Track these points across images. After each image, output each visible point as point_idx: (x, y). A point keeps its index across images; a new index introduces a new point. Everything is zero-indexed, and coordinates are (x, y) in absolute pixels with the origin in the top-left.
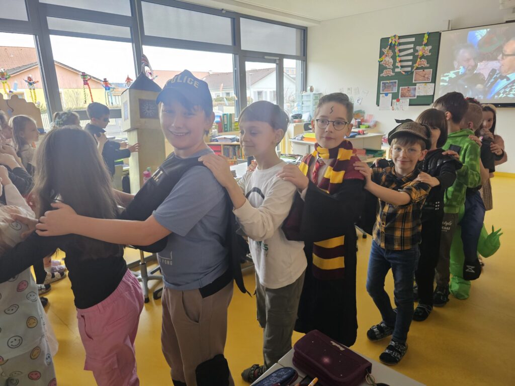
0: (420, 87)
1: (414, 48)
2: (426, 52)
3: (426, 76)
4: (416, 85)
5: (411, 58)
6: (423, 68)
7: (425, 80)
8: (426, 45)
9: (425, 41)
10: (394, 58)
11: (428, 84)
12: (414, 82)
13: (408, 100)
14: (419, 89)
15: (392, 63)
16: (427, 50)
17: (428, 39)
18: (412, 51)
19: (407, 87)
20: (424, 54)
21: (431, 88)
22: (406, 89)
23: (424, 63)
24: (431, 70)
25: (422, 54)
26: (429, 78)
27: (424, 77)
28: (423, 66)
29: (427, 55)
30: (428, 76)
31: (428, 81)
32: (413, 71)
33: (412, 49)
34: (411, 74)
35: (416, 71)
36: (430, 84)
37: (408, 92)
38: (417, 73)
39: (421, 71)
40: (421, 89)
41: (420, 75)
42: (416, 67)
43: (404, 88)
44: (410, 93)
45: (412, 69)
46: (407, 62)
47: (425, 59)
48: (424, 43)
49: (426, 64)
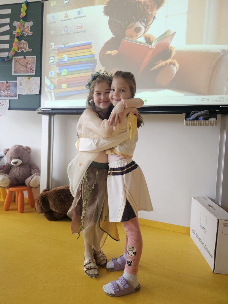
0: (22, 82)
1: (11, 24)
2: (26, 30)
3: (29, 66)
4: (16, 80)
5: (7, 38)
6: (25, 54)
7: (28, 72)
8: (25, 19)
9: (23, 14)
11: (32, 78)
12: (13, 74)
13: (8, 101)
14: (21, 84)
16: (28, 27)
17: (26, 11)
18: (7, 28)
19: (5, 82)
20: (24, 34)
21: (35, 84)
22: (5, 84)
23: (25, 46)
24: (34, 58)
25: (22, 33)
26: (33, 69)
27: (26, 67)
28: (24, 50)
29: (27, 35)
30: (31, 66)
31: (31, 73)
32: (12, 58)
33: (8, 26)
34: (8, 61)
35: (16, 58)
36: (34, 77)
37: (7, 89)
38: (16, 61)
39: (22, 58)
40: (23, 84)
41: (21, 64)
42: (14, 52)
43: (2, 83)
44: (9, 91)
45: (9, 54)
46: (4, 44)
47: (25, 41)
48: (21, 16)
49: (27, 48)
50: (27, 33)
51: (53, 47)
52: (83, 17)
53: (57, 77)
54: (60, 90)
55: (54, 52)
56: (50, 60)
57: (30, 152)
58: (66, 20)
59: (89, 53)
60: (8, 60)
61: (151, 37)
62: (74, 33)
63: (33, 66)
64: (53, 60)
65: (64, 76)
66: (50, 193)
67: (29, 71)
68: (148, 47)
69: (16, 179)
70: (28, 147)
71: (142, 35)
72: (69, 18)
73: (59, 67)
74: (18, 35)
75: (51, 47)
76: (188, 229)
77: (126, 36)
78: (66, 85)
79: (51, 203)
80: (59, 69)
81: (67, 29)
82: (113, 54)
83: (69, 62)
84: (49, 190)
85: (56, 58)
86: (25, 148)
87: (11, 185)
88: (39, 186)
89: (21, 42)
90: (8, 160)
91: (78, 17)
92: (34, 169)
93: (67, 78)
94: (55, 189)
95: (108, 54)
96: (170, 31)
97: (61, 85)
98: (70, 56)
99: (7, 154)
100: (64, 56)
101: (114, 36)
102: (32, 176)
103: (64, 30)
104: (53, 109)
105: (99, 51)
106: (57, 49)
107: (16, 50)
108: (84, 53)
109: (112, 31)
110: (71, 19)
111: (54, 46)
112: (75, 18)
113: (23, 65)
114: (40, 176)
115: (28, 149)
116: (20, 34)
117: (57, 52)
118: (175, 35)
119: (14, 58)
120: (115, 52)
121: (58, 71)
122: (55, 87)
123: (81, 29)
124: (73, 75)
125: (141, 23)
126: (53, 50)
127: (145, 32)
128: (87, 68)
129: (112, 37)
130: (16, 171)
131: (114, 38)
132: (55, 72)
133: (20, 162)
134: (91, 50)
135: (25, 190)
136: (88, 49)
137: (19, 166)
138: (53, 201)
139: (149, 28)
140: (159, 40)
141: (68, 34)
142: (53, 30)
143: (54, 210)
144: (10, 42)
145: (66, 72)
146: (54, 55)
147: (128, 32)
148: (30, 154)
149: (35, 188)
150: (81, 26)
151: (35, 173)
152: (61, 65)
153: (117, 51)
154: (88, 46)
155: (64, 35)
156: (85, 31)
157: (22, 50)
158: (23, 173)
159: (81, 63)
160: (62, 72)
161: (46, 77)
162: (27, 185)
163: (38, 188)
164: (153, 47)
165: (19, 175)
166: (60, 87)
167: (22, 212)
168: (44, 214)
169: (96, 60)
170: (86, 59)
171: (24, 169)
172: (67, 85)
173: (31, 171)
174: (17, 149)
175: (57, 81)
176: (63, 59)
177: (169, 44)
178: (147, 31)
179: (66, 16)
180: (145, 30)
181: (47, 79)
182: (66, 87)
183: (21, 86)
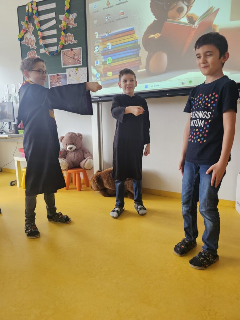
0: (71, 73)
1: (56, 18)
2: (71, 22)
3: (76, 57)
4: (66, 72)
5: (54, 32)
6: (71, 46)
7: (75, 63)
8: (69, 11)
9: (67, 6)
10: (35, 33)
11: (79, 69)
12: (63, 67)
14: (70, 75)
15: (35, 41)
16: (72, 19)
17: (70, 3)
18: (54, 22)
19: (56, 74)
20: (69, 26)
21: (83, 74)
22: (56, 77)
23: (71, 39)
24: (80, 49)
25: (67, 26)
26: (80, 60)
27: (74, 58)
28: (70, 42)
29: (72, 27)
30: (77, 57)
31: (78, 64)
32: (60, 52)
33: (55, 20)
34: (57, 55)
35: (64, 51)
36: (81, 68)
37: (59, 81)
38: (64, 54)
39: (69, 51)
40: (72, 76)
41: (69, 56)
42: (62, 45)
43: (53, 76)
44: (61, 83)
45: (57, 48)
46: (52, 39)
47: (71, 33)
48: (66, 9)
49: (73, 40)
50: (72, 25)
51: (97, 37)
52: (125, 2)
53: (102, 66)
54: (107, 78)
55: (98, 41)
56: (95, 50)
57: (81, 139)
58: (108, 7)
59: (132, 39)
60: (57, 53)
61: (194, 17)
62: (117, 20)
63: (80, 57)
64: (98, 50)
65: (109, 64)
66: (103, 174)
67: (77, 62)
68: (191, 27)
69: (72, 162)
70: (80, 134)
71: (185, 15)
72: (111, 5)
73: (103, 55)
74: (64, 29)
75: (96, 37)
76: (234, 203)
77: (168, 18)
78: (111, 73)
79: (105, 182)
80: (104, 58)
81: (109, 17)
82: (156, 37)
83: (113, 50)
84: (102, 171)
85: (101, 47)
86: (78, 135)
87: (69, 168)
88: (93, 167)
89: (67, 35)
90: (64, 147)
91: (120, 4)
92: (87, 153)
93: (112, 66)
94: (107, 169)
95: (151, 38)
96: (213, 8)
97: (107, 73)
98: (114, 44)
99: (63, 141)
100: (108, 44)
101: (156, 19)
102: (85, 160)
103: (107, 19)
104: (100, 97)
105: (142, 36)
106: (101, 38)
107: (64, 43)
108: (127, 39)
109: (154, 14)
110: (113, 6)
111: (98, 35)
112: (117, 5)
113: (70, 57)
114: (93, 159)
115: (80, 136)
116: (66, 27)
117: (101, 41)
118: (218, 11)
119: (62, 51)
120: (158, 35)
121: (103, 60)
122: (101, 76)
123: (123, 15)
124: (117, 63)
125: (184, 3)
126: (97, 39)
127: (187, 12)
128: (130, 54)
129: (155, 20)
130: (71, 155)
131: (156, 21)
132: (100, 61)
133: (74, 147)
134: (134, 35)
135: (81, 171)
136: (131, 35)
137: (74, 151)
138: (107, 180)
139: (191, 7)
140: (202, 19)
141: (111, 22)
142: (96, 19)
143: (108, 187)
144: (58, 36)
145: (111, 60)
146: (98, 44)
147: (171, 13)
148: (82, 140)
149: (89, 170)
150: (123, 12)
151: (88, 157)
152: (106, 53)
153: (160, 33)
154: (131, 32)
155: (107, 23)
156: (127, 17)
157: (69, 42)
158: (78, 157)
159: (125, 49)
160: (107, 61)
161: (92, 67)
162: (83, 168)
163: (91, 170)
164: (196, 26)
165: (75, 159)
166: (105, 75)
167: (80, 190)
168: (99, 192)
169: (139, 45)
170: (130, 45)
171: (78, 153)
172: (113, 72)
173: (84, 155)
174: (70, 136)
175: (103, 69)
176: (108, 47)
177: (213, 22)
178: (189, 10)
179: (108, 3)
180: (188, 9)
181: (93, 68)
182: (111, 75)
183: (70, 77)
